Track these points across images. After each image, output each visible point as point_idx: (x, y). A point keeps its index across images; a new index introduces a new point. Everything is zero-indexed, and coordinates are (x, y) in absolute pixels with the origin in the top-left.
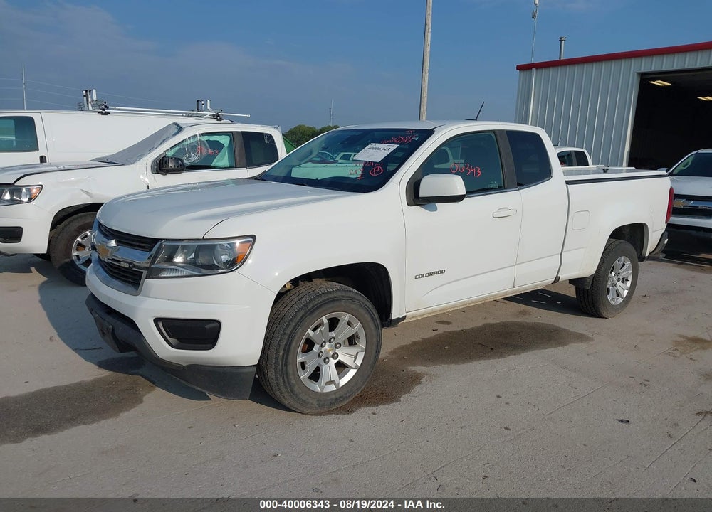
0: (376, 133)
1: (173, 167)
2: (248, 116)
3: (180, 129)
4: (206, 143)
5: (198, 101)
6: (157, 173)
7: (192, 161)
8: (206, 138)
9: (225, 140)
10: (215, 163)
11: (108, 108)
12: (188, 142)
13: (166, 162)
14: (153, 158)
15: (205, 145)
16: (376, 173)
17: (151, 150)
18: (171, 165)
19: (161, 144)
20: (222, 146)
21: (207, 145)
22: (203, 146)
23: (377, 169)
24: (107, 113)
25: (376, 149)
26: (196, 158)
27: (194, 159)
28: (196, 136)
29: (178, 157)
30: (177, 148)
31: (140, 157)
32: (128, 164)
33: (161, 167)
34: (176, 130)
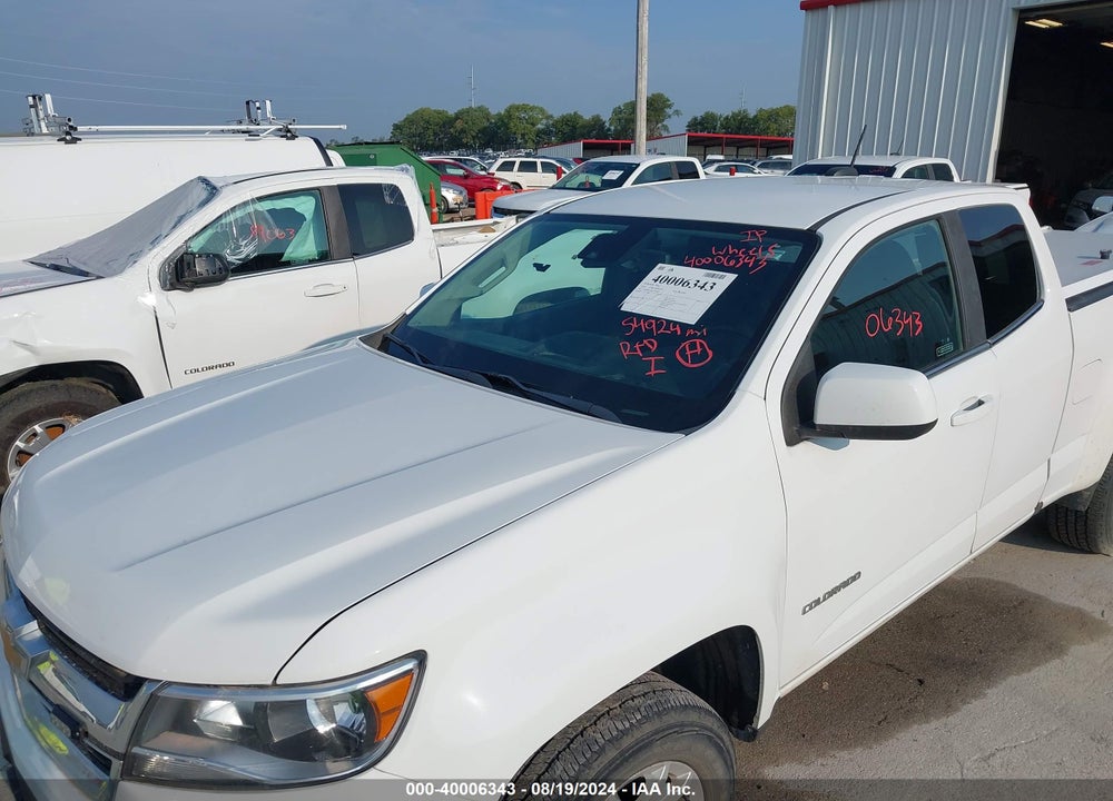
0: (662, 232)
1: (205, 274)
2: (344, 127)
3: (212, 190)
4: (268, 216)
5: (248, 103)
6: (173, 287)
7: (242, 256)
8: (267, 205)
9: (306, 206)
10: (289, 253)
11: (76, 129)
12: (231, 218)
13: (189, 264)
14: (161, 260)
15: (266, 221)
16: (696, 359)
17: (155, 242)
18: (200, 267)
19: (174, 227)
20: (302, 218)
21: (271, 220)
22: (262, 223)
23: (693, 346)
24: (74, 141)
25: (675, 281)
26: (251, 248)
27: (248, 250)
28: (245, 204)
29: (212, 250)
30: (209, 232)
31: (134, 257)
32: (112, 275)
33: (181, 274)
34: (204, 195)
